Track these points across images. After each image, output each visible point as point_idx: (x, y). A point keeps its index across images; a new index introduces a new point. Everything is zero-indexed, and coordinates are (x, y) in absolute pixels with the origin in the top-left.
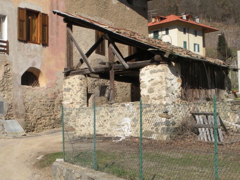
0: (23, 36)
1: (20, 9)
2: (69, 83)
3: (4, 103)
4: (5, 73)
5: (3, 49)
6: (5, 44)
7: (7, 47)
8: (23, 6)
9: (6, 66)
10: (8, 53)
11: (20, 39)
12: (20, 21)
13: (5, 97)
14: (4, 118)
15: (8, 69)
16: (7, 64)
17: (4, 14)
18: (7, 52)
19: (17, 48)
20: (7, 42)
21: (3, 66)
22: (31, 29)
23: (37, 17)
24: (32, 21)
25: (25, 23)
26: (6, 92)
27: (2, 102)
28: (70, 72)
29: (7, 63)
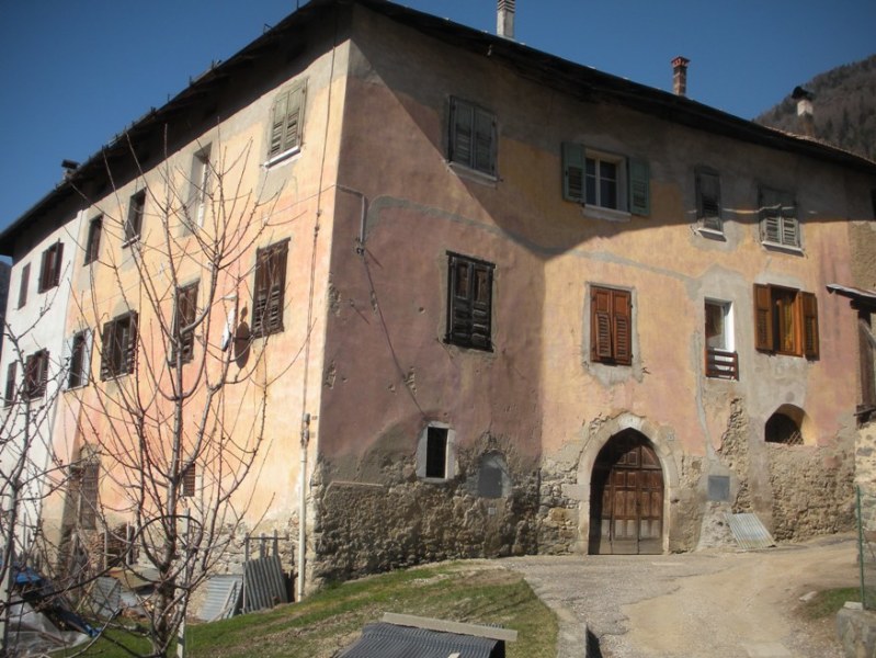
0: (765, 342)
1: (757, 287)
2: (869, 437)
3: (731, 479)
4: (732, 417)
5: (727, 368)
6: (731, 360)
7: (735, 364)
8: (763, 280)
9: (733, 403)
10: (737, 378)
11: (761, 347)
12: (760, 311)
13: (732, 468)
14: (730, 510)
15: (738, 410)
16: (737, 400)
17: (728, 300)
18: (735, 375)
19: (754, 366)
20: (734, 355)
21: (728, 404)
22: (781, 325)
23: (793, 300)
24: (784, 311)
25: (769, 315)
26: (733, 456)
27: (727, 478)
28: (869, 413)
29: (736, 397)
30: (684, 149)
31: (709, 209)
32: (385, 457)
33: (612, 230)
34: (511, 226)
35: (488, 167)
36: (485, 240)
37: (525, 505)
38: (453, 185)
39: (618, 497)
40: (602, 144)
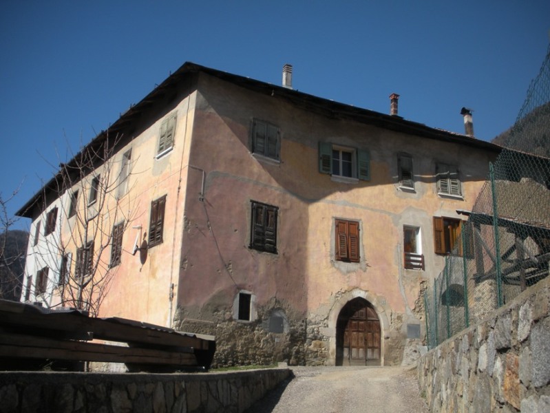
0: (441, 248)
1: (435, 218)
2: (479, 291)
3: (421, 326)
4: (421, 291)
5: (418, 264)
6: (420, 259)
7: (422, 262)
8: (439, 214)
9: (421, 283)
10: (424, 269)
11: (438, 252)
12: (437, 232)
13: (422, 320)
14: (421, 343)
15: (425, 287)
16: (423, 282)
17: (418, 225)
18: (423, 267)
19: (434, 263)
20: (422, 256)
21: (418, 284)
22: (451, 240)
23: (458, 225)
24: (452, 231)
25: (442, 234)
26: (422, 313)
27: (419, 325)
28: (480, 278)
29: (423, 280)
30: (390, 143)
31: (406, 175)
32: (215, 307)
33: (347, 188)
34: (288, 186)
35: (275, 155)
36: (273, 194)
37: (298, 338)
38: (254, 165)
39: (353, 336)
40: (342, 142)
